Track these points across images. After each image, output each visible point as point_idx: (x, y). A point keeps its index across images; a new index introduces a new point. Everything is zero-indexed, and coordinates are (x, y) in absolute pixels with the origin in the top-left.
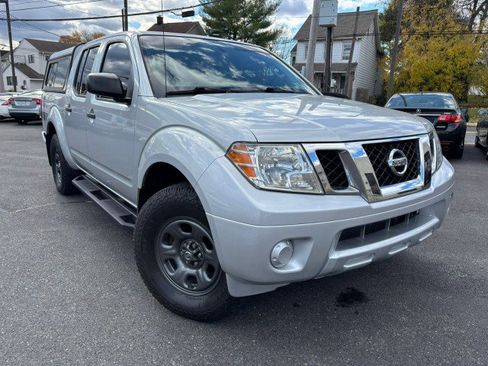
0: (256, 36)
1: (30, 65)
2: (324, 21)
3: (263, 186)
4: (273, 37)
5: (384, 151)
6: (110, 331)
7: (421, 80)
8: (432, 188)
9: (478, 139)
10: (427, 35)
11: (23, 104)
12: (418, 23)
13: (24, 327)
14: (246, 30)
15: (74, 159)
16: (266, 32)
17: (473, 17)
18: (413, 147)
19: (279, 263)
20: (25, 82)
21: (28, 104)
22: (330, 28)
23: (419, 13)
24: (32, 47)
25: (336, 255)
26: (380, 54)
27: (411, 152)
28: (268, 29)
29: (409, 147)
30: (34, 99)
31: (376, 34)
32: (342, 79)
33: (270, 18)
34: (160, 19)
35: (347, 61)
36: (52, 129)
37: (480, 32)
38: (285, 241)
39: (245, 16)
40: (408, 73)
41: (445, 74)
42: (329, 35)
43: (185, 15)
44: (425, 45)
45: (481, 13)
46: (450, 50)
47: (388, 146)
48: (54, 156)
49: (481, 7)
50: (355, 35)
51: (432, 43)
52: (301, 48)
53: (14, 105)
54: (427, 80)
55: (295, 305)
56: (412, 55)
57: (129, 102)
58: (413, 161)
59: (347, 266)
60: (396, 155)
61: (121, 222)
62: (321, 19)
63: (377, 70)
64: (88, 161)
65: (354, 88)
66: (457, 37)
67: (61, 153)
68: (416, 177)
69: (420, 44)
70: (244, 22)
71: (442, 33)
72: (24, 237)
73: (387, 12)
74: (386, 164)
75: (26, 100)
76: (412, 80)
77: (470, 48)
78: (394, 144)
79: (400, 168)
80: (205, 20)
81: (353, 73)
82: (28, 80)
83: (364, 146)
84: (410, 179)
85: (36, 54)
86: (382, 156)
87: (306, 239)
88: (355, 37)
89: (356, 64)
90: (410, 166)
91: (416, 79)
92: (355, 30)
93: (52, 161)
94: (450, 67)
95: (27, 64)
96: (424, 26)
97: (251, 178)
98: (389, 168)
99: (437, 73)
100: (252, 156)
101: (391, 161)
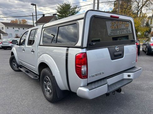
17: (138, 12)
21: (7, 43)
24: (3, 25)
30: (9, 42)
34: (44, 15)
37: (140, 17)
53: (2, 44)
82: (2, 35)
95: (1, 30)
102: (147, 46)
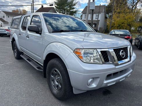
0: (70, 12)
1: (3, 19)
2: (91, 8)
3: (85, 62)
4: (75, 12)
5: (119, 51)
6: (37, 104)
7: (118, 25)
8: (131, 61)
9: (135, 43)
10: (119, 13)
11: (2, 31)
12: (117, 9)
13: (10, 102)
14: (67, 10)
15: (21, 49)
16: (73, 11)
17: (133, 8)
18: (126, 49)
19: (90, 85)
20: (2, 24)
22: (93, 10)
23: (117, 6)
24: (4, 13)
25: (105, 82)
26: (106, 18)
27: (126, 51)
28: (74, 10)
29: (125, 49)
30: (5, 29)
31: (105, 12)
32: (95, 25)
33: (74, 7)
34: (42, 6)
35: (97, 20)
36: (14, 40)
37: (135, 12)
38: (92, 78)
39: (67, 6)
40: (114, 23)
41: (124, 24)
42: (93, 12)
43: (50, 5)
44: (119, 15)
45: (135, 6)
46: (126, 17)
47: (120, 49)
48: (14, 47)
49: (135, 5)
50: (99, 12)
51: (121, 15)
52: (84, 15)
54: (119, 25)
55: (91, 95)
56: (115, 18)
57: (40, 34)
58: (126, 53)
59: (108, 85)
60: (122, 52)
61: (37, 69)
62: (90, 8)
63: (105, 22)
64: (26, 50)
65: (99, 27)
66: (128, 13)
67: (17, 47)
68: (127, 58)
69: (117, 15)
70: (67, 8)
71: (124, 12)
72: (7, 73)
73: (108, 5)
74: (119, 55)
75: (3, 29)
76: (115, 25)
77: (132, 16)
78: (121, 49)
79: (123, 56)
80: (55, 7)
81: (98, 23)
82: (3, 23)
83: (113, 49)
84: (125, 59)
85: (5, 15)
86: (118, 52)
87: (98, 78)
88: (99, 13)
89: (99, 20)
90: (126, 55)
91: (116, 25)
92: (99, 11)
93: (13, 49)
94: (126, 22)
95: (3, 18)
96: (119, 10)
97: (81, 59)
98: (120, 56)
99: (122, 24)
100: (82, 53)
101: (121, 53)
102: (139, 41)
